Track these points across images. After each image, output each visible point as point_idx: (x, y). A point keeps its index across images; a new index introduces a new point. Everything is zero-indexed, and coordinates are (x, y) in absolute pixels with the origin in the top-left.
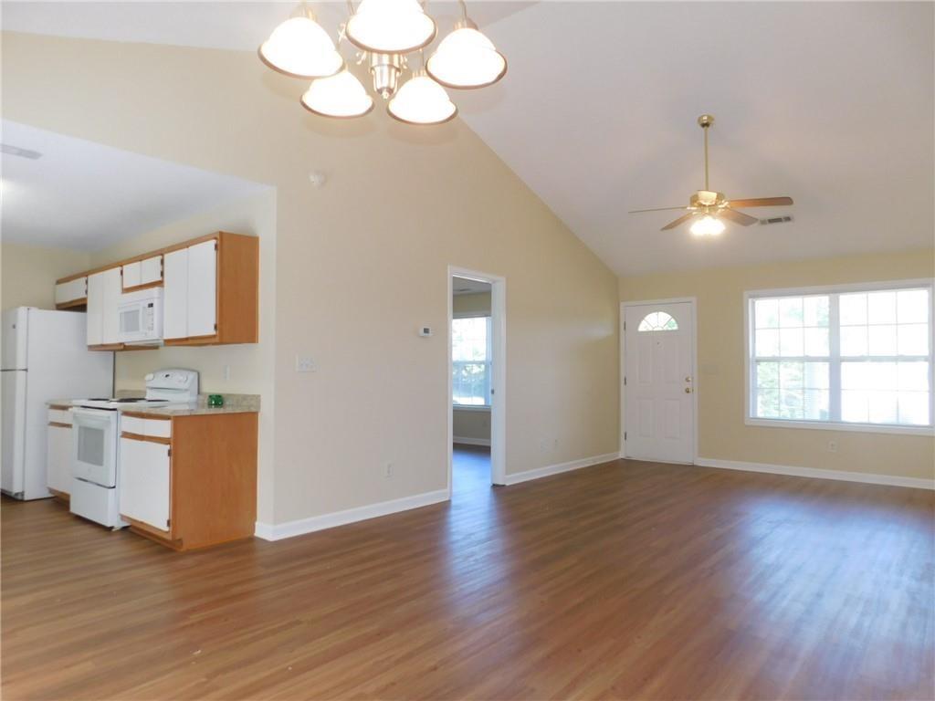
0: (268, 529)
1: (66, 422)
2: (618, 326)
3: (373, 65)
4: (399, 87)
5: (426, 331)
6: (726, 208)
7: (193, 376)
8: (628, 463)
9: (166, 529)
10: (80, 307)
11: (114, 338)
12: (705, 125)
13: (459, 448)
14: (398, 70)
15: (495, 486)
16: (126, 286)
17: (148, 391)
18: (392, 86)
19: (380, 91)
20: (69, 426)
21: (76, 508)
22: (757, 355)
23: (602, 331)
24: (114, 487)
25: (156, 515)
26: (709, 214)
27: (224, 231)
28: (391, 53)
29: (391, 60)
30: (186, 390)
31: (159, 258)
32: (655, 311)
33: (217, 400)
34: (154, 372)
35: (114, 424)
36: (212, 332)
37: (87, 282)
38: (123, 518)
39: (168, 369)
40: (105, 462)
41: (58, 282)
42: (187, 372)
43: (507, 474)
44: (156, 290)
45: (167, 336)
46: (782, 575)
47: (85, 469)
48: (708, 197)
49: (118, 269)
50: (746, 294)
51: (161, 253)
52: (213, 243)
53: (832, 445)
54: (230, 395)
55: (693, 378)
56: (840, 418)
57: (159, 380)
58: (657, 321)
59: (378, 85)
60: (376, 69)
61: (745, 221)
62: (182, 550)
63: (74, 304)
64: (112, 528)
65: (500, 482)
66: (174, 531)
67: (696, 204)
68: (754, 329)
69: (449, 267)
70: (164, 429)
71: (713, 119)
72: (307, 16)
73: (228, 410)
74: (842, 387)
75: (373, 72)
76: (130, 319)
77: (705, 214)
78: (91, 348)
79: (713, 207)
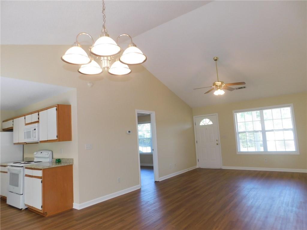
0: (78, 205)
1: (6, 171)
2: (193, 124)
3: (101, 60)
4: (111, 66)
5: (129, 132)
6: (224, 86)
7: (50, 152)
8: (200, 170)
9: (41, 209)
10: (11, 130)
11: (23, 140)
12: (216, 60)
13: (143, 167)
14: (110, 61)
15: (156, 182)
16: (26, 123)
17: (35, 158)
18: (108, 66)
19: (104, 68)
20: (6, 172)
21: (9, 202)
22: (239, 131)
23: (188, 126)
24: (22, 194)
25: (37, 204)
26: (219, 88)
27: (59, 104)
28: (107, 56)
29: (108, 58)
30: (48, 158)
31: (38, 113)
32: (205, 118)
33: (59, 161)
34: (37, 152)
35: (22, 172)
36: (56, 138)
37: (13, 121)
38: (26, 205)
39: (42, 150)
40: (19, 186)
41: (3, 121)
42: (48, 151)
43: (159, 177)
44: (36, 124)
45: (40, 140)
46: (253, 210)
47: (12, 188)
48: (219, 83)
49: (24, 117)
50: (233, 111)
51: (38, 112)
52: (56, 108)
53: (266, 159)
54: (63, 159)
55: (219, 140)
56: (267, 150)
57: (39, 154)
58: (206, 122)
59: (103, 66)
60: (103, 61)
61: (231, 89)
62: (47, 216)
63: (9, 129)
64: (22, 209)
65: (157, 180)
66: (44, 210)
67: (215, 85)
68: (237, 122)
69: (136, 110)
70: (40, 173)
71: (218, 58)
72: (78, 46)
73: (62, 165)
74: (267, 140)
75: (101, 62)
76: (28, 135)
77: (218, 89)
78: (15, 144)
79: (220, 86)
